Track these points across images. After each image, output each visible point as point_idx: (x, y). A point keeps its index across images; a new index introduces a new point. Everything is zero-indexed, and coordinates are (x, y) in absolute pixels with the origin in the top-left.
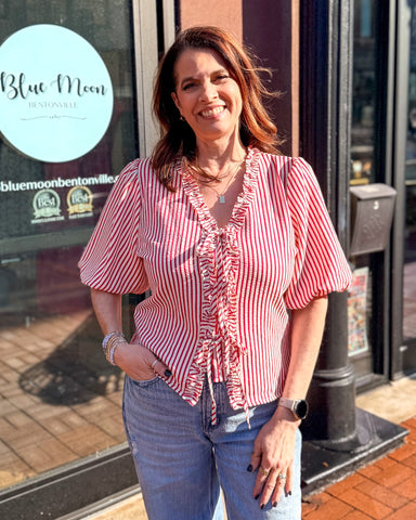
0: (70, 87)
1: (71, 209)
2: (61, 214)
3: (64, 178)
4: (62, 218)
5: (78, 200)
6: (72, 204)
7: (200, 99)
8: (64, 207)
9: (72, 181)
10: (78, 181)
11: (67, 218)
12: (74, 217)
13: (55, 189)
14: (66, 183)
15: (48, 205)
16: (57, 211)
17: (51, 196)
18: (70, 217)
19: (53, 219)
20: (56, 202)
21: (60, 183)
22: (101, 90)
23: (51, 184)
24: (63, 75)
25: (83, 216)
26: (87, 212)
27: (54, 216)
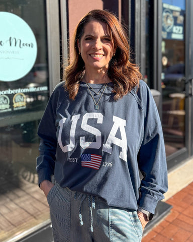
0: (16, 43)
1: (15, 105)
2: (10, 108)
3: (12, 89)
4: (10, 110)
5: (18, 100)
6: (16, 102)
7: (93, 47)
8: (11, 104)
9: (16, 91)
10: (19, 91)
11: (13, 109)
12: (16, 109)
13: (7, 95)
14: (13, 92)
15: (3, 103)
16: (8, 106)
17: (5, 98)
18: (15, 109)
19: (6, 111)
20: (7, 101)
21: (10, 92)
22: (31, 45)
23: (5, 92)
24: (12, 37)
25: (21, 108)
26: (23, 106)
27: (6, 109)
